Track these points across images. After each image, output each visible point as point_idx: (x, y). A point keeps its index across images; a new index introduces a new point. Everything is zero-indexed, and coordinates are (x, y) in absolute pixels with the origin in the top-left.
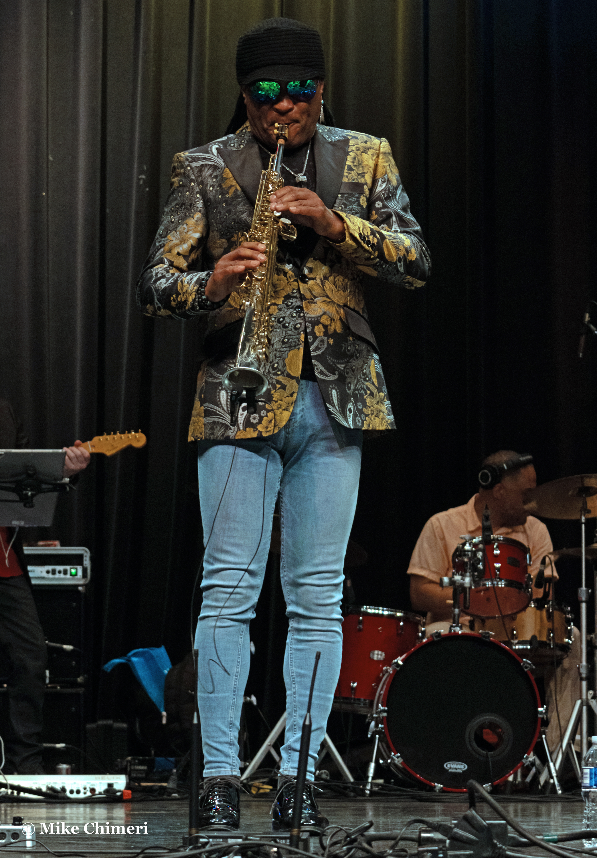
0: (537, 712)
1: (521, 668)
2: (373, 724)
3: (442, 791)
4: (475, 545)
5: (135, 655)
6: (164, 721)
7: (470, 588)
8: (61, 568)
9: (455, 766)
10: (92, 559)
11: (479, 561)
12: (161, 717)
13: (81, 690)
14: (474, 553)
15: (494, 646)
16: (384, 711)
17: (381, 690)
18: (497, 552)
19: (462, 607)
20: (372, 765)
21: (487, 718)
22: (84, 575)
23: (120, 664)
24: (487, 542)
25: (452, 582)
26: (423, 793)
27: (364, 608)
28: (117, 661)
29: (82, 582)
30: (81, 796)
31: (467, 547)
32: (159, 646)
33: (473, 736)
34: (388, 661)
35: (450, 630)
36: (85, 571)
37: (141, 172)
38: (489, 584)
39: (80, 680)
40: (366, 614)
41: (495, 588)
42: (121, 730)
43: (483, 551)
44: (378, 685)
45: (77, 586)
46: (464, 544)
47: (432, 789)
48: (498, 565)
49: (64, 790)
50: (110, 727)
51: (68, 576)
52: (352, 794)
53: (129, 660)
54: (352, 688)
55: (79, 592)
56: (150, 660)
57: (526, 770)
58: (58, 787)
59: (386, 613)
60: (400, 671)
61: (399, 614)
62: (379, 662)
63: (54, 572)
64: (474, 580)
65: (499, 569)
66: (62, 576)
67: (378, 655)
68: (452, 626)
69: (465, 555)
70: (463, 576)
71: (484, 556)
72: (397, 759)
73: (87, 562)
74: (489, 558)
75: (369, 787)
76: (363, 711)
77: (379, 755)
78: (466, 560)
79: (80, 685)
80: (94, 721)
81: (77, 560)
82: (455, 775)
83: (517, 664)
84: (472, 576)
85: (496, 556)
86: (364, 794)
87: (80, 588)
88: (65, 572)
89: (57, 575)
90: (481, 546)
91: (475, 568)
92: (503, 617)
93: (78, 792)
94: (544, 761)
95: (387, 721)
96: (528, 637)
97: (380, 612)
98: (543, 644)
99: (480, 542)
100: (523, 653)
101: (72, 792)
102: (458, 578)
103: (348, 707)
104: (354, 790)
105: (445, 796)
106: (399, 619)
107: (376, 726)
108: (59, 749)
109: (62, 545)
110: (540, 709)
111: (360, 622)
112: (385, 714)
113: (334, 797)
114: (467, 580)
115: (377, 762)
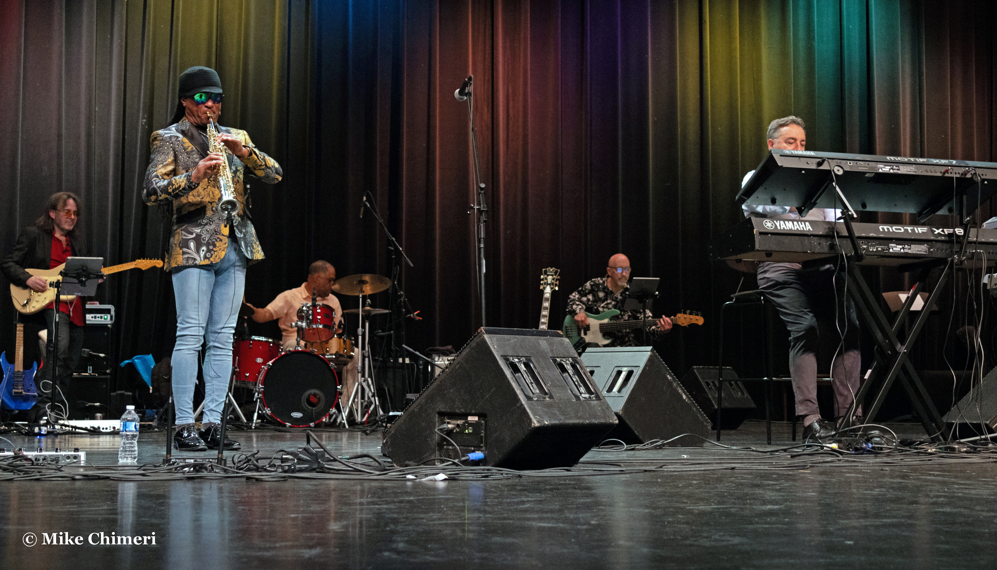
0: (337, 388)
1: (329, 367)
2: (256, 394)
3: (290, 427)
4: (308, 307)
5: (136, 359)
6: (151, 391)
7: (305, 328)
8: (99, 315)
9: (296, 414)
10: (115, 311)
11: (310, 315)
12: (149, 389)
13: (109, 377)
14: (308, 311)
15: (317, 356)
16: (262, 388)
17: (261, 377)
18: (319, 311)
19: (301, 336)
20: (256, 415)
21: (313, 391)
22: (111, 319)
23: (129, 363)
24: (314, 306)
25: (296, 325)
26: (281, 428)
27: (253, 337)
28: (127, 361)
29: (110, 322)
30: (108, 431)
31: (304, 308)
32: (148, 354)
33: (305, 400)
34: (264, 363)
35: (295, 348)
36: (111, 317)
37: (143, 118)
38: (314, 326)
39: (108, 371)
40: (254, 340)
41: (318, 329)
42: (129, 396)
43: (312, 310)
44: (259, 375)
45: (107, 324)
46: (303, 307)
47: (285, 426)
48: (319, 317)
49: (99, 428)
50: (124, 394)
51: (103, 319)
52: (245, 429)
53: (133, 361)
54: (246, 376)
55: (108, 327)
56: (144, 362)
57: (331, 416)
58: (96, 426)
59: (264, 339)
60: (270, 369)
61: (270, 340)
62: (260, 363)
63: (95, 317)
64: (307, 324)
65: (320, 319)
66: (100, 319)
67: (259, 360)
68: (296, 346)
70: (302, 322)
71: (313, 312)
72: (268, 411)
73: (113, 313)
74: (315, 314)
75: (254, 425)
76: (251, 387)
77: (259, 409)
78: (304, 314)
79: (108, 374)
80: (115, 391)
81: (108, 311)
82: (297, 419)
83: (328, 365)
84: (307, 322)
85: (318, 313)
86: (251, 428)
87: (109, 326)
88: (101, 317)
89: (97, 319)
90: (311, 308)
91: (308, 318)
92: (321, 342)
93: (107, 429)
94: (340, 411)
95: (263, 393)
96: (334, 352)
97: (261, 339)
98: (341, 355)
99: (311, 306)
100: (331, 360)
101: (103, 429)
102: (299, 323)
103: (245, 386)
104: (246, 426)
105: (292, 429)
106: (270, 343)
107: (258, 395)
108: (96, 406)
109: (100, 304)
110: (338, 387)
111: (251, 344)
112: (263, 390)
113: (237, 430)
114: (304, 325)
115: (258, 413)
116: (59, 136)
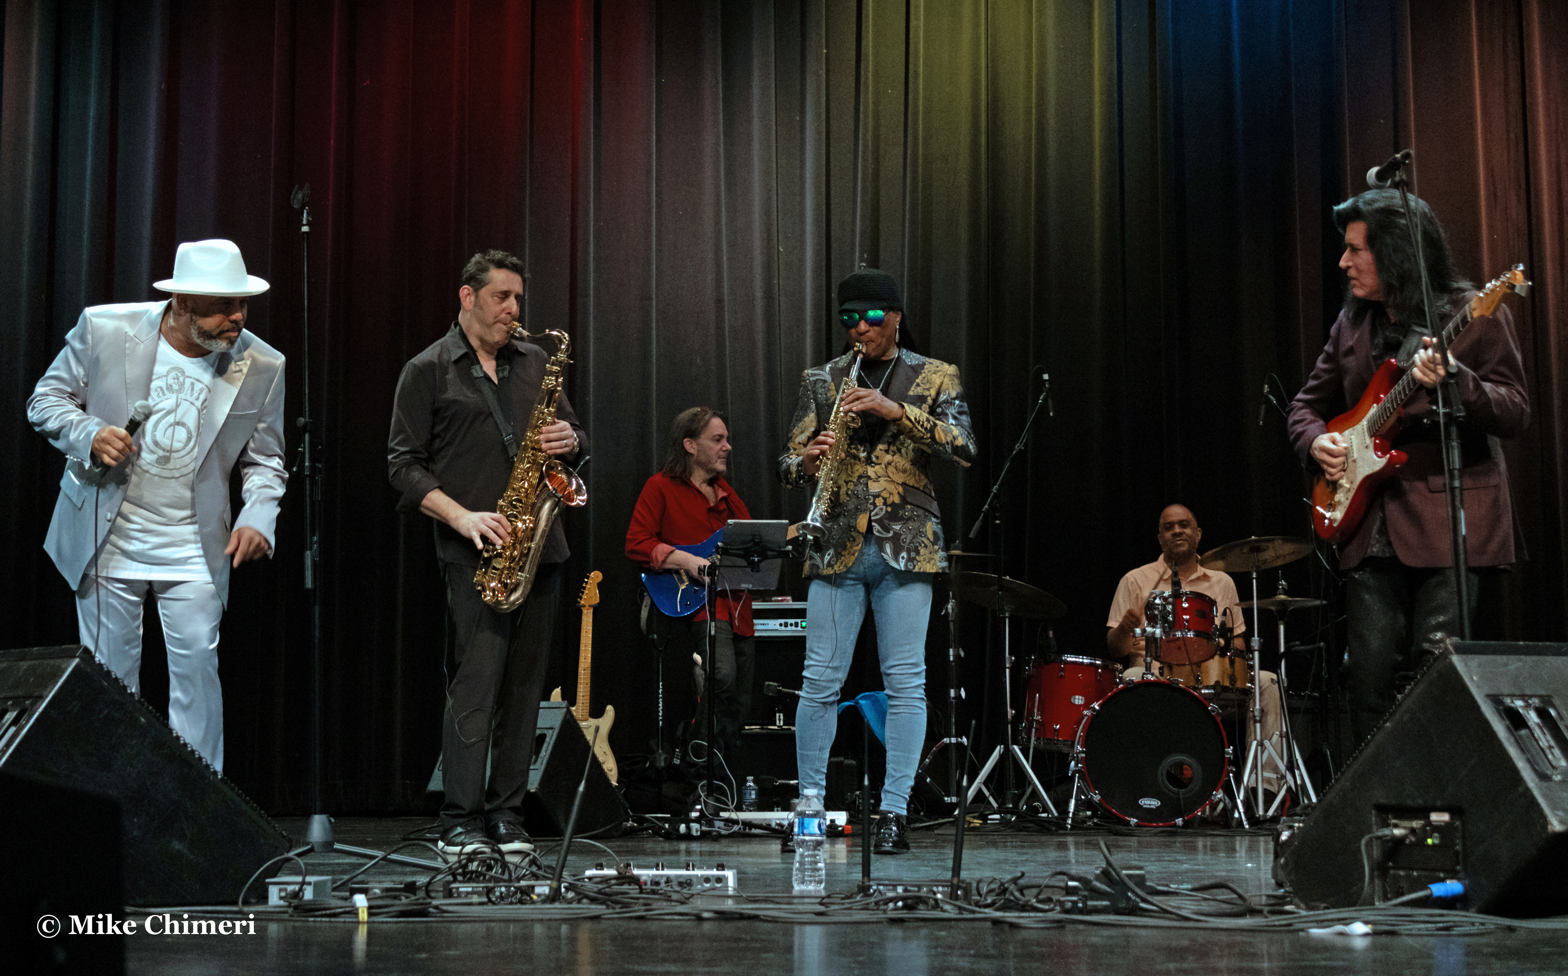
0: (1224, 753)
1: (1209, 711)
2: (1073, 763)
3: (1137, 826)
5: (861, 698)
7: (1161, 638)
8: (793, 621)
9: (1149, 802)
14: (1164, 606)
16: (1082, 752)
17: (1080, 733)
18: (1185, 605)
20: (1073, 803)
21: (1179, 758)
23: (850, 707)
25: (1143, 634)
26: (1119, 828)
27: (1064, 657)
33: (1165, 776)
35: (1143, 677)
40: (1065, 663)
43: (1173, 604)
44: (1078, 728)
46: (1155, 598)
47: (1128, 824)
50: (842, 763)
52: (1054, 828)
53: (857, 703)
54: (1055, 730)
56: (876, 703)
57: (1215, 807)
59: (1085, 661)
60: (1096, 717)
61: (1098, 662)
62: (1078, 707)
63: (786, 625)
66: (793, 628)
67: (1078, 700)
68: (1144, 674)
69: (1155, 609)
72: (1095, 797)
74: (1178, 611)
75: (1069, 821)
76: (1065, 750)
77: (1079, 792)
82: (1150, 812)
83: (1206, 708)
85: (1185, 609)
86: (1066, 829)
88: (796, 625)
89: (789, 628)
90: (1170, 600)
94: (1233, 798)
95: (1085, 761)
97: (1081, 660)
100: (1209, 698)
103: (1053, 747)
104: (1057, 824)
105: (1139, 831)
106: (1098, 666)
107: (1076, 765)
109: (794, 600)
110: (1227, 751)
111: (1060, 671)
112: (1083, 755)
113: (1040, 831)
114: (1158, 631)
115: (1077, 799)
116: (719, 301)
